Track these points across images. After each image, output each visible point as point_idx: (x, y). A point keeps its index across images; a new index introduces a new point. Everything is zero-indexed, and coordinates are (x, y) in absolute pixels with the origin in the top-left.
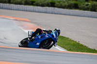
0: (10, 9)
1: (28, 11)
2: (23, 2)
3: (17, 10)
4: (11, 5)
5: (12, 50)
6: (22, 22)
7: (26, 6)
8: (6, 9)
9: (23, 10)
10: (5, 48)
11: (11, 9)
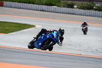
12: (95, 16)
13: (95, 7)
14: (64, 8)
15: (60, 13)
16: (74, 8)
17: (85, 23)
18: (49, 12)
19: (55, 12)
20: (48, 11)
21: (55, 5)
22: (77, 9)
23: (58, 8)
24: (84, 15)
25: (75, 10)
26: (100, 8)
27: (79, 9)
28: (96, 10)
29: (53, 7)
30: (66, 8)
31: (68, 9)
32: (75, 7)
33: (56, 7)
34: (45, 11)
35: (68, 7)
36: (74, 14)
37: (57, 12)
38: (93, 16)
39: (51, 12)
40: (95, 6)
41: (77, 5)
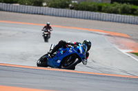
0: (100, 20)
1: (126, 23)
2: (119, 10)
3: (110, 21)
4: (102, 14)
5: (103, 78)
6: (117, 38)
7: (123, 16)
8: (95, 19)
9: (119, 22)
10: (93, 75)
11: (103, 20)
12: (71, 17)
13: (70, 5)
14: (29, 6)
15: (24, 13)
16: (42, 6)
17: (48, 25)
18: (9, 11)
19: (17, 12)
20: (7, 11)
21: (16, 3)
22: (47, 8)
23: (22, 6)
24: (55, 16)
25: (45, 8)
26: (77, 5)
27: (50, 7)
28: (72, 8)
29: (14, 4)
30: (32, 7)
31: (34, 7)
32: (44, 4)
33: (18, 5)
34: (4, 11)
35: (34, 5)
36: (42, 14)
37: (20, 12)
38: (69, 17)
39: (12, 11)
40: (71, 3)
41: (47, 3)
